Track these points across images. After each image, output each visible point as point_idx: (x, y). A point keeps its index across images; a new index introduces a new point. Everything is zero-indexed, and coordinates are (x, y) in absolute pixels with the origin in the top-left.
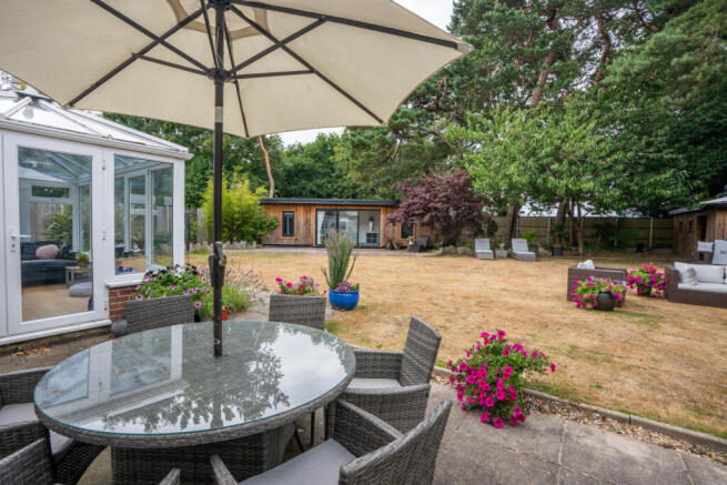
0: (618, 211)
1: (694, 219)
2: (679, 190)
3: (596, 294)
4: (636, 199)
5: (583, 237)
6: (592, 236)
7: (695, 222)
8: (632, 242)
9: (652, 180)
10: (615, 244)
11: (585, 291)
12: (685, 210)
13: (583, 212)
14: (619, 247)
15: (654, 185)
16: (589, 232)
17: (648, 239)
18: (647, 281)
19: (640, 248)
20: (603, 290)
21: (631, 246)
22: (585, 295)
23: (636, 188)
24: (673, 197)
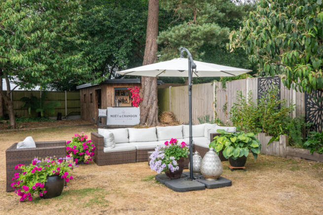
0: (43, 85)
1: (93, 92)
2: (87, 69)
3: (44, 180)
4: (58, 74)
5: (14, 109)
6: (21, 109)
7: (94, 94)
8: (53, 112)
9: (68, 59)
10: (42, 115)
11: (30, 178)
12: (89, 85)
13: (12, 86)
14: (44, 117)
15: (70, 63)
16: (18, 105)
17: (65, 109)
18: (82, 149)
19: (59, 117)
20: (51, 173)
21: (52, 116)
22: (31, 185)
23: (57, 65)
24: (83, 74)
